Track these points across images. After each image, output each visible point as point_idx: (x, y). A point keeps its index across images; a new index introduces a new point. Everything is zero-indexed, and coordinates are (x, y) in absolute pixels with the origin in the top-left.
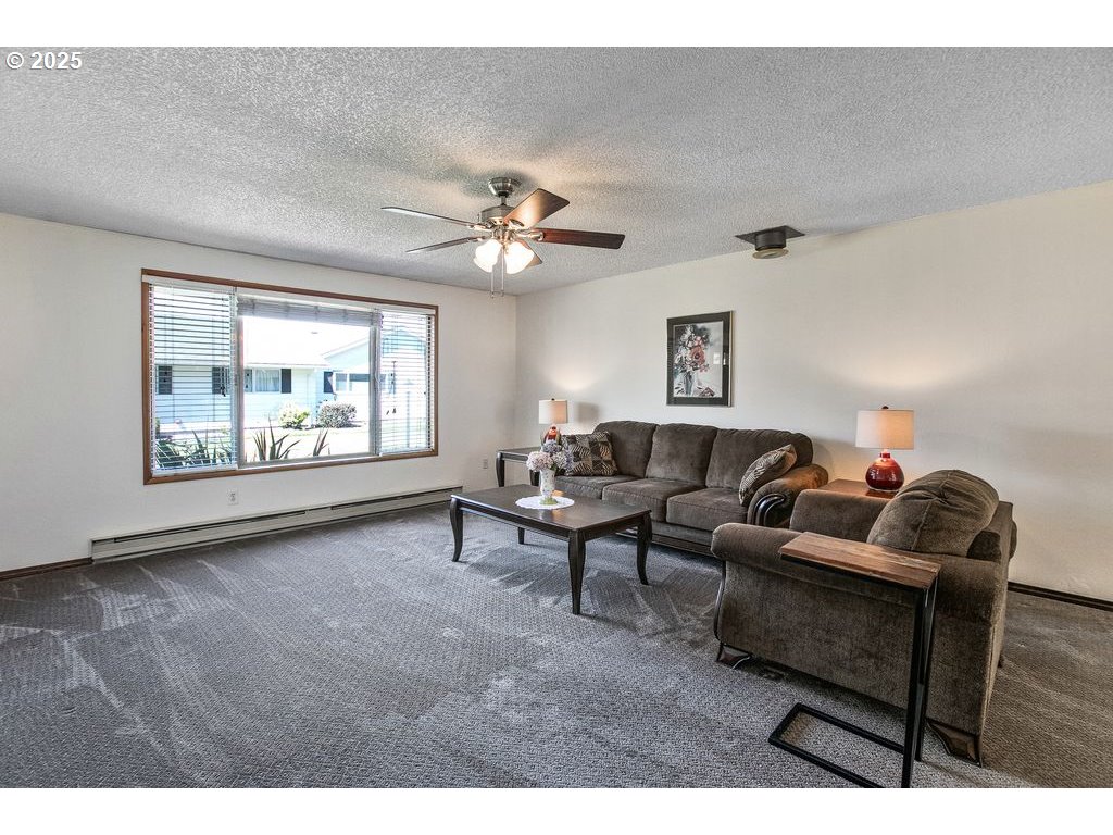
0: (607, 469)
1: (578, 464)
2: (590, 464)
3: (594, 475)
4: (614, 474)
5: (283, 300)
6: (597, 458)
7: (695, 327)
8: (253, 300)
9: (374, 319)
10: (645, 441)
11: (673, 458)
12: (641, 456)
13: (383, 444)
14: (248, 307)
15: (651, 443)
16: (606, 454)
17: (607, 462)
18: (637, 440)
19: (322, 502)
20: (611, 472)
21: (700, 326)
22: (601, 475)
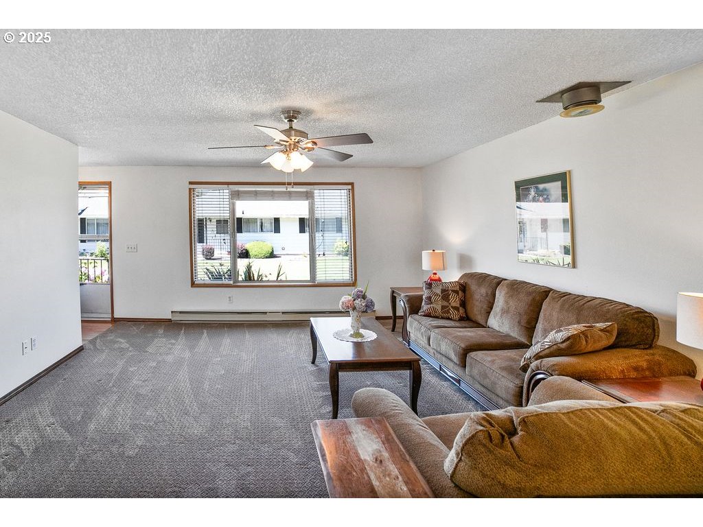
0: (454, 314)
1: (429, 306)
2: (439, 308)
3: (442, 318)
4: (461, 319)
5: (254, 189)
6: (445, 303)
7: (537, 188)
8: (238, 191)
9: (309, 196)
10: (489, 293)
11: (504, 313)
12: (485, 307)
13: (318, 276)
14: (236, 195)
15: (494, 295)
16: (455, 301)
17: (456, 308)
18: (483, 291)
19: (278, 309)
20: (457, 317)
21: (541, 186)
22: (448, 319)
